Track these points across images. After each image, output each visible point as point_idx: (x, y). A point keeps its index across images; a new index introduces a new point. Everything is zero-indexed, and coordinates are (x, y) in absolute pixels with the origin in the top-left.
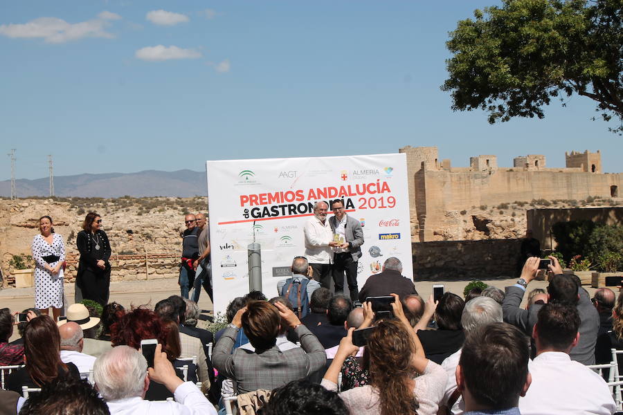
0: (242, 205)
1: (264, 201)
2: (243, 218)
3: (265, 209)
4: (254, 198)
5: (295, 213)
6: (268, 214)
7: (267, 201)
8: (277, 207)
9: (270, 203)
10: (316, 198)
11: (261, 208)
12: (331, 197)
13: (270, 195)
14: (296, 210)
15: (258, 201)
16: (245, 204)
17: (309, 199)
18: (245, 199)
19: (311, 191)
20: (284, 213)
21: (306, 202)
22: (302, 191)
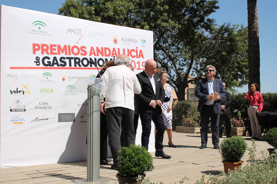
0: (34, 53)
1: (54, 51)
2: (34, 65)
3: (55, 58)
4: (45, 48)
5: (80, 66)
6: (57, 64)
7: (56, 51)
8: (64, 58)
9: (59, 54)
10: (95, 55)
11: (52, 57)
12: (106, 55)
13: (59, 46)
14: (81, 63)
15: (49, 51)
16: (36, 52)
17: (90, 55)
18: (37, 47)
19: (92, 48)
20: (70, 65)
21: (88, 57)
22: (85, 48)
